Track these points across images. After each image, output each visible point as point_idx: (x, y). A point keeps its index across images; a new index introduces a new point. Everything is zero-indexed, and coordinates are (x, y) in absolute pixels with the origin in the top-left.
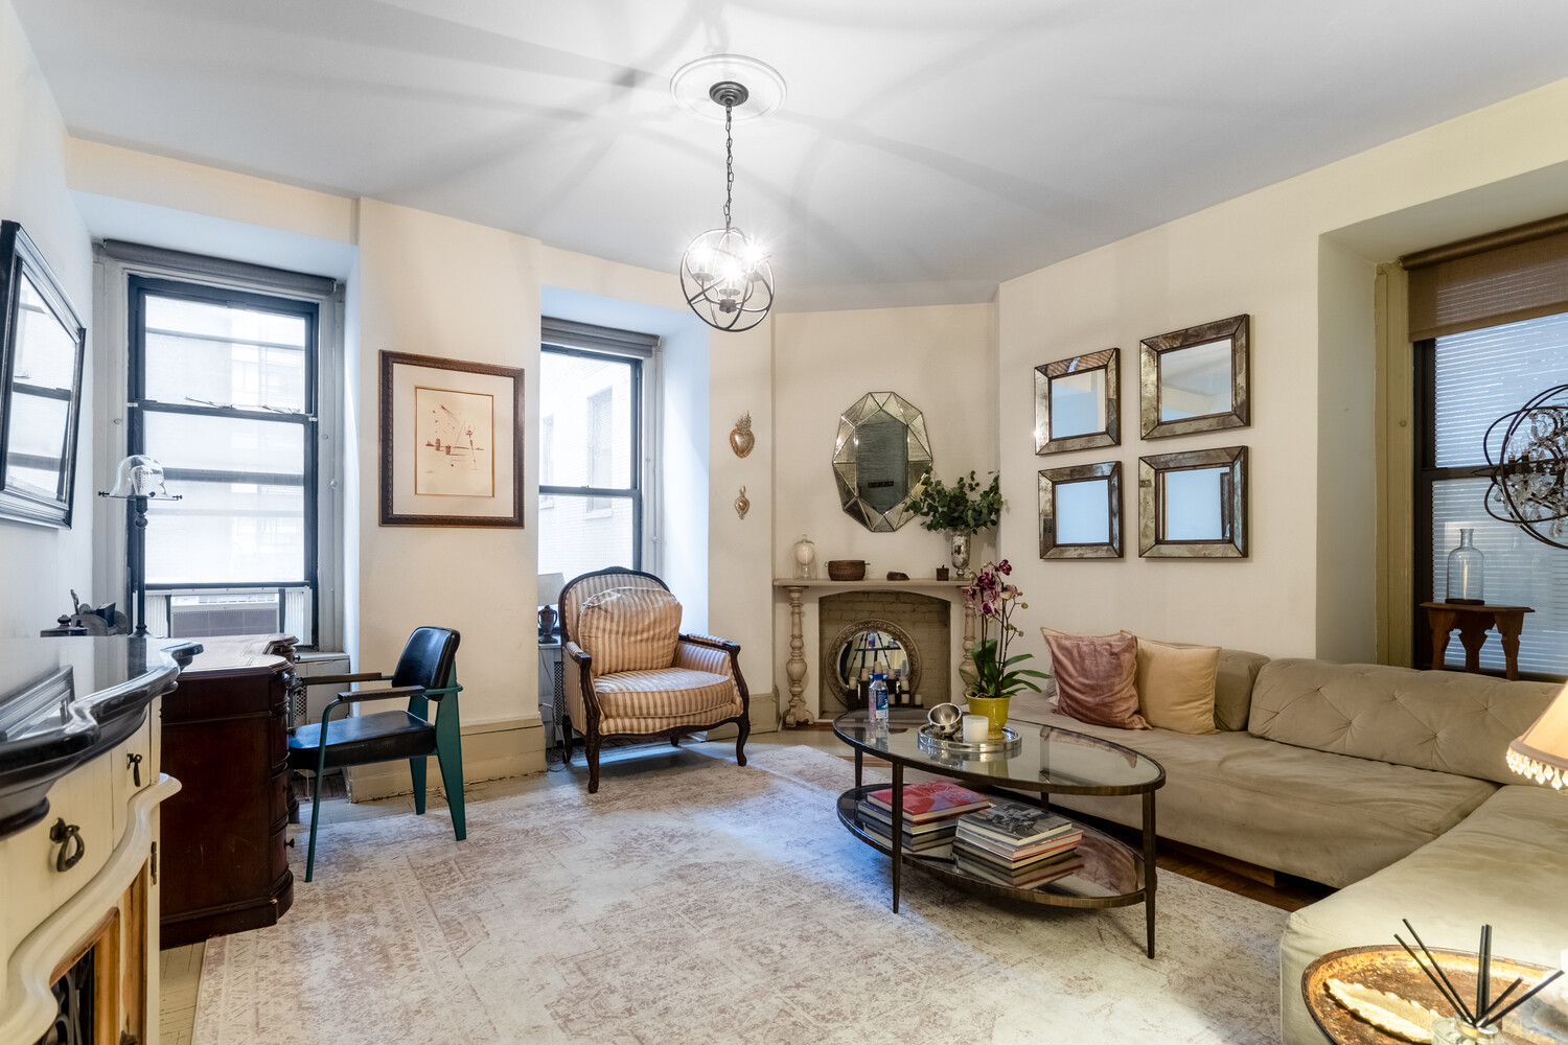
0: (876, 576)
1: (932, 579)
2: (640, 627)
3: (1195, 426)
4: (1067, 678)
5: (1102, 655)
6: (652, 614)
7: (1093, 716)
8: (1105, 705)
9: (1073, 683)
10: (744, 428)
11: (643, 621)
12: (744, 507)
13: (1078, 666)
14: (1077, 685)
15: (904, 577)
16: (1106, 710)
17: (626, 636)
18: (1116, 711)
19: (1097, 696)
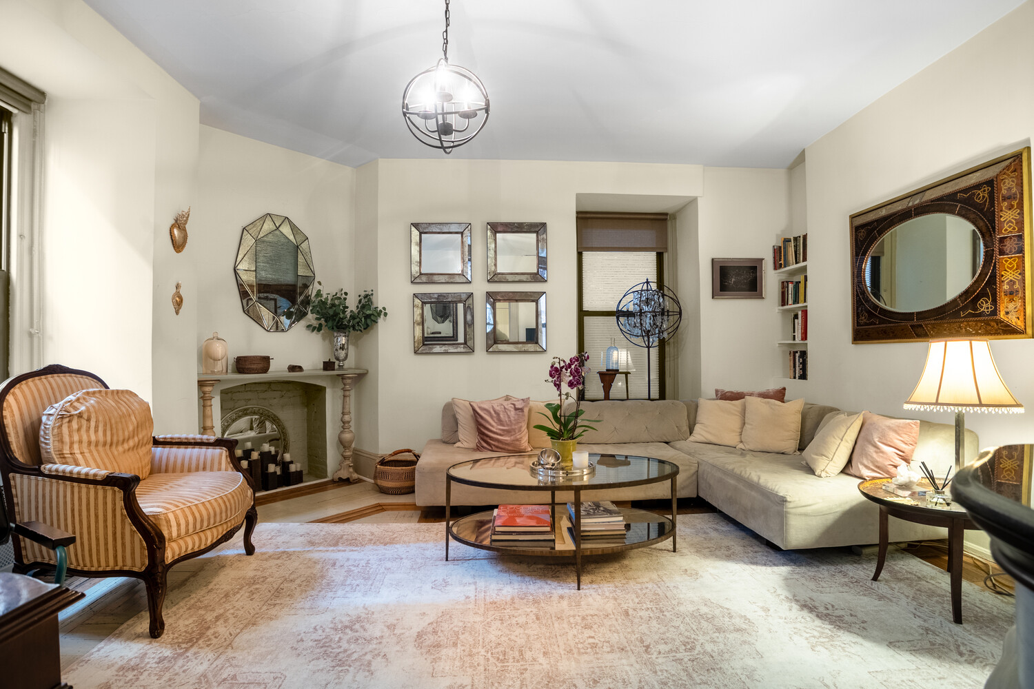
0: (278, 368)
1: (320, 369)
2: (126, 433)
3: (518, 278)
4: (490, 427)
5: (510, 411)
6: (133, 418)
7: (510, 448)
8: (517, 440)
9: (494, 430)
10: (180, 223)
11: (128, 427)
12: (178, 303)
13: (495, 419)
14: (498, 431)
15: (300, 368)
16: (518, 443)
17: (114, 446)
18: (522, 442)
19: (512, 435)
